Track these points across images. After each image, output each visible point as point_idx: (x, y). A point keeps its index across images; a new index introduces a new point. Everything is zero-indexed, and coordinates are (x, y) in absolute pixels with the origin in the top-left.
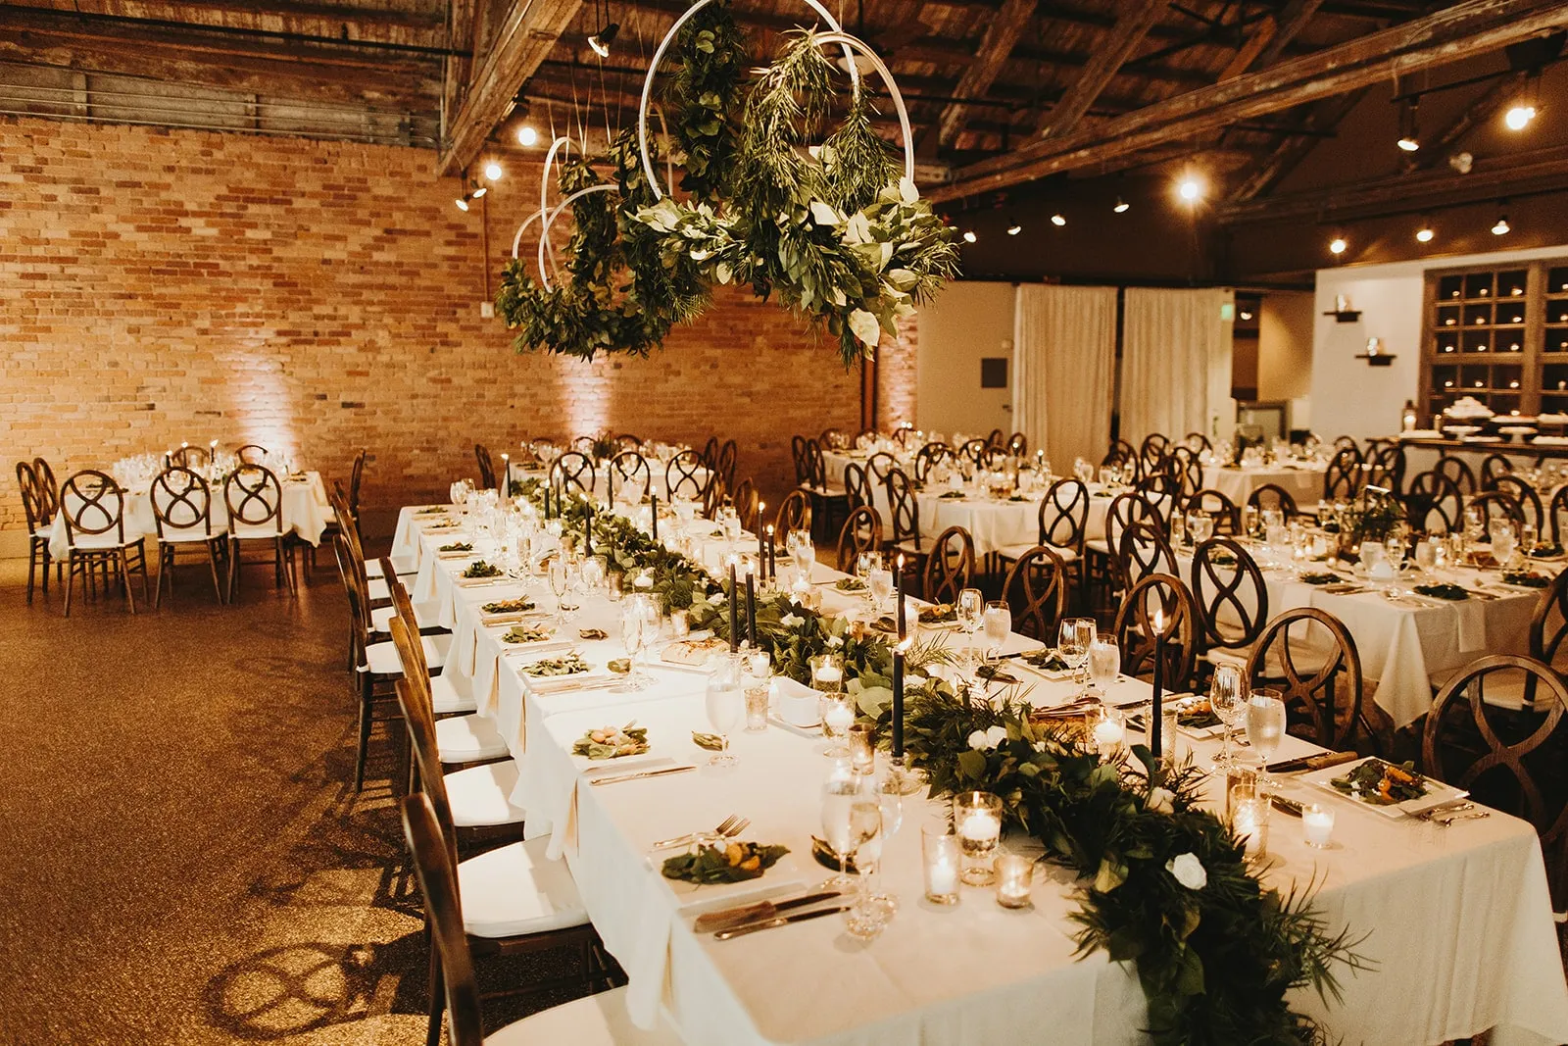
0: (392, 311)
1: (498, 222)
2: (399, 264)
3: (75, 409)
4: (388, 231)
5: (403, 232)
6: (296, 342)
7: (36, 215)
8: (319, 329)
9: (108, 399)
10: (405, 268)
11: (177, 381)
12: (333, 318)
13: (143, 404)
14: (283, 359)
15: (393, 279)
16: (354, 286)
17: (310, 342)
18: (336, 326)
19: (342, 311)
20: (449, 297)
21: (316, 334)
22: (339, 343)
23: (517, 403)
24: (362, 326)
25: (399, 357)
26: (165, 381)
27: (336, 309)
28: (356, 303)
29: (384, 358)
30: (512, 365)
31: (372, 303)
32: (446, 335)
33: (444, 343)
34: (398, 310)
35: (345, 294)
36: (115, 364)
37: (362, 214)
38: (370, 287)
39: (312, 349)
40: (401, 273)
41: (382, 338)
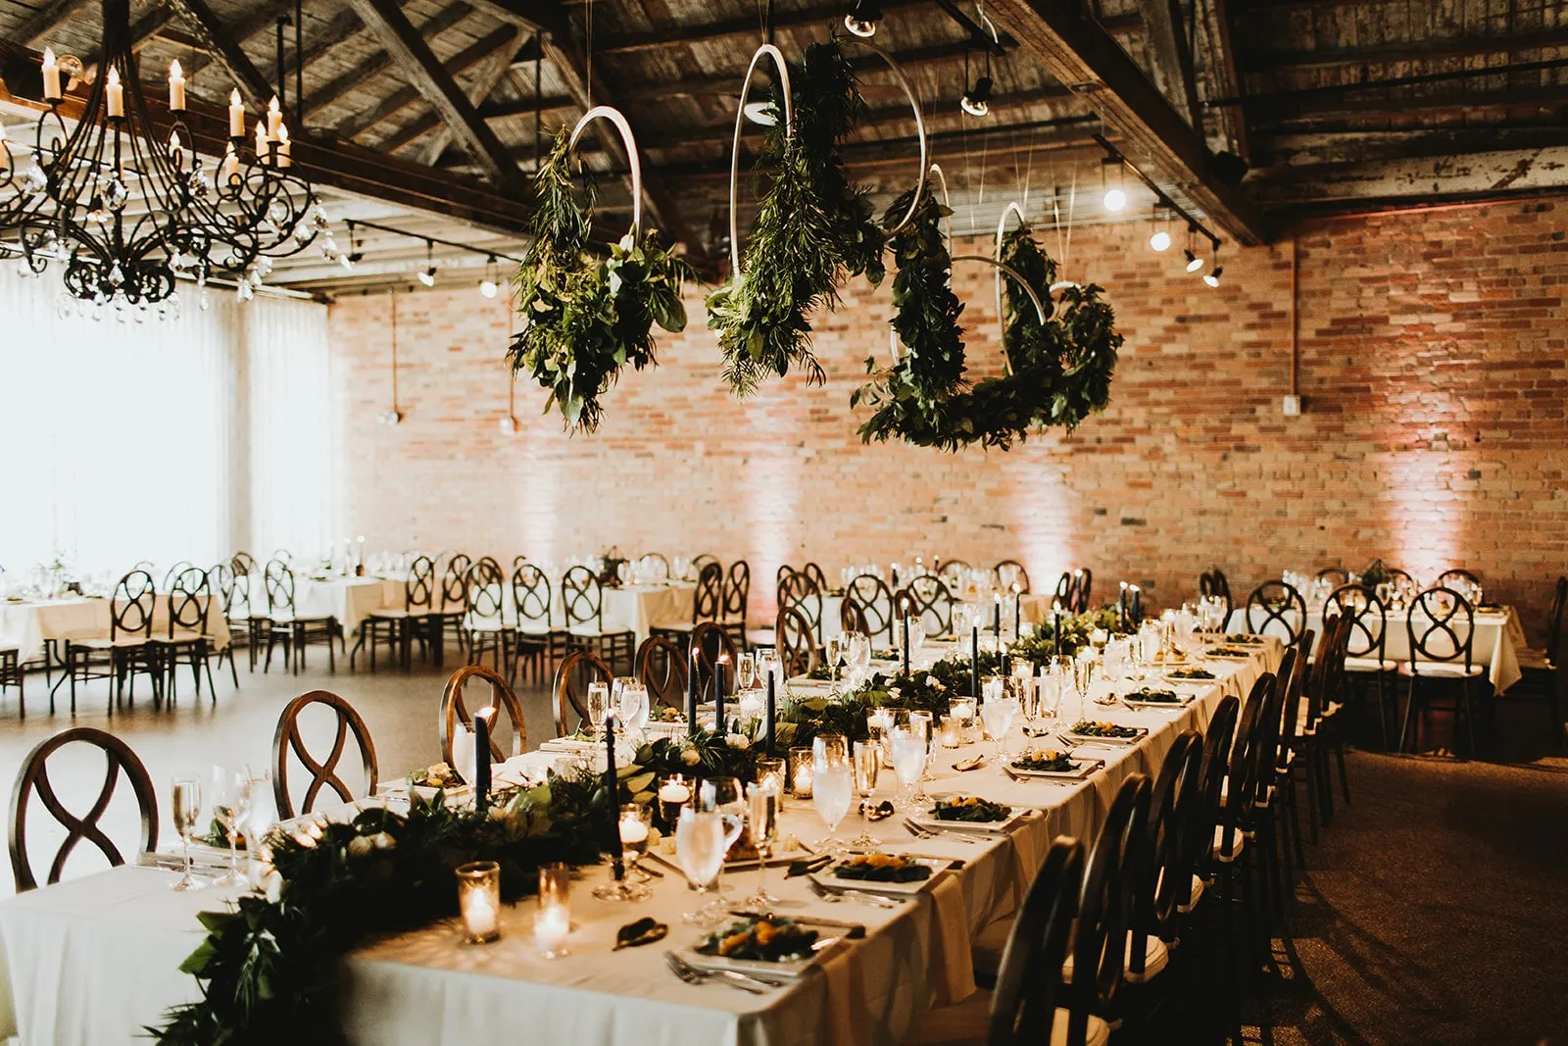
0: (1180, 411)
1: (1313, 294)
2: (1192, 356)
3: (882, 520)
4: (1181, 319)
5: (1199, 319)
6: (1079, 450)
7: (867, 335)
8: (1102, 435)
9: (910, 511)
10: (1198, 361)
11: (968, 493)
12: (1117, 422)
13: (937, 516)
14: (1067, 469)
15: (1184, 374)
16: (1141, 385)
17: (1092, 450)
18: (1118, 431)
19: (1127, 414)
20: (1246, 392)
21: (1099, 441)
22: (1121, 451)
23: (1329, 523)
24: (1147, 430)
25: (1186, 466)
26: (956, 494)
27: (1120, 412)
28: (1142, 404)
29: (1170, 467)
30: (1323, 475)
31: (1158, 404)
32: (1242, 438)
33: (1240, 449)
34: (1187, 410)
35: (1132, 395)
36: (917, 476)
37: (1154, 302)
38: (1158, 385)
39: (1093, 458)
40: (1195, 367)
41: (1169, 444)
